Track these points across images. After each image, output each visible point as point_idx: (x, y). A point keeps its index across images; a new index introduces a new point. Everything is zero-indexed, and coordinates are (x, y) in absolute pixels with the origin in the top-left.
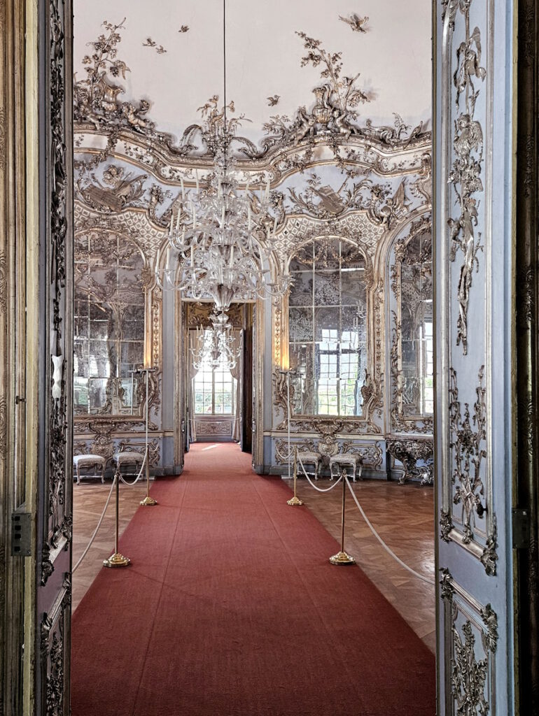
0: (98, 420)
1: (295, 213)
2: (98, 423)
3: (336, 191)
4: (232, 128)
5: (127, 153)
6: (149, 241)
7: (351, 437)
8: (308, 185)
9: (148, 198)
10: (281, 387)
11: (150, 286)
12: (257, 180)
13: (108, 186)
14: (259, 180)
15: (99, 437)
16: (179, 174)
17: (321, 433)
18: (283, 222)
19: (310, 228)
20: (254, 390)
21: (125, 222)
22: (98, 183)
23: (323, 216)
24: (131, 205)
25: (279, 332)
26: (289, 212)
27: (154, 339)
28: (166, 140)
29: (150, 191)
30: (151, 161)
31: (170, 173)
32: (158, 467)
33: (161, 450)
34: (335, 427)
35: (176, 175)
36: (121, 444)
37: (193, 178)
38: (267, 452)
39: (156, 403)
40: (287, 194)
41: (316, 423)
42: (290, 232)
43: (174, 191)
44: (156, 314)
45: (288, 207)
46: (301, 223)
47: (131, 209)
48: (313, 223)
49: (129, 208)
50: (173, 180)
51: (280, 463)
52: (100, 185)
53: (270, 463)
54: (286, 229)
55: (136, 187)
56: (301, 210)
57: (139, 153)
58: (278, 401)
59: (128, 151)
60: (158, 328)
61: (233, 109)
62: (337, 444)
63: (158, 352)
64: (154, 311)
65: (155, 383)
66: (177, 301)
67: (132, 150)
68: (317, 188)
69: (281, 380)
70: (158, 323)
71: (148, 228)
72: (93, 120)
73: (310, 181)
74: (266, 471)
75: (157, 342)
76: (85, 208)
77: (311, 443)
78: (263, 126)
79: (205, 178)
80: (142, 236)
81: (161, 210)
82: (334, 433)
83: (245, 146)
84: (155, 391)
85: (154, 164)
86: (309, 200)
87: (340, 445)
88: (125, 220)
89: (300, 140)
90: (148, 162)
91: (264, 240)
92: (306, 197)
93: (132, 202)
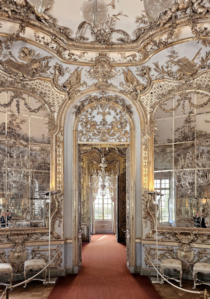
0: (13, 232)
1: (159, 79)
2: (14, 235)
3: (190, 60)
4: (113, 23)
5: (37, 40)
6: (53, 100)
7: (204, 246)
8: (168, 59)
9: (53, 72)
10: (148, 205)
11: (54, 131)
12: (131, 60)
13: (23, 61)
14: (132, 60)
15: (15, 246)
16: (75, 56)
17: (180, 242)
18: (150, 85)
19: (170, 88)
20: (128, 207)
21: (35, 87)
22: (15, 58)
23: (181, 78)
24: (40, 76)
25: (147, 164)
26: (154, 79)
27: (58, 170)
28: (65, 32)
29: (54, 67)
30: (55, 48)
31: (69, 55)
32: (61, 268)
33: (63, 254)
34: (191, 237)
35: (73, 57)
36: (33, 251)
37: (85, 60)
38: (138, 255)
39: (59, 217)
40: (153, 67)
41: (176, 234)
42: (155, 92)
43: (72, 68)
44: (59, 152)
45: (153, 75)
46: (163, 85)
47: (40, 77)
48: (173, 84)
49: (38, 77)
50: (71, 60)
51: (148, 266)
52: (16, 60)
53: (141, 264)
54: (152, 91)
55: (44, 64)
56: (163, 76)
57: (46, 41)
58: (146, 216)
59: (37, 39)
60: (60, 162)
61: (114, 7)
62: (192, 252)
63: (60, 179)
64: (58, 150)
65: (58, 202)
66: (74, 144)
67: (40, 39)
68: (176, 60)
69: (148, 200)
70: (60, 158)
71: (53, 92)
72: (6, 9)
73: (170, 56)
74: (138, 270)
75: (60, 172)
76: (4, 74)
77: (172, 250)
78: (136, 19)
79: (94, 59)
80: (49, 97)
81: (62, 80)
82: (190, 242)
83: (122, 36)
84: (58, 209)
85: (57, 49)
86: (169, 69)
87: (195, 253)
88: (36, 85)
89: (164, 24)
90: (53, 48)
91: (136, 99)
92: (167, 67)
93: (41, 74)
